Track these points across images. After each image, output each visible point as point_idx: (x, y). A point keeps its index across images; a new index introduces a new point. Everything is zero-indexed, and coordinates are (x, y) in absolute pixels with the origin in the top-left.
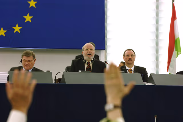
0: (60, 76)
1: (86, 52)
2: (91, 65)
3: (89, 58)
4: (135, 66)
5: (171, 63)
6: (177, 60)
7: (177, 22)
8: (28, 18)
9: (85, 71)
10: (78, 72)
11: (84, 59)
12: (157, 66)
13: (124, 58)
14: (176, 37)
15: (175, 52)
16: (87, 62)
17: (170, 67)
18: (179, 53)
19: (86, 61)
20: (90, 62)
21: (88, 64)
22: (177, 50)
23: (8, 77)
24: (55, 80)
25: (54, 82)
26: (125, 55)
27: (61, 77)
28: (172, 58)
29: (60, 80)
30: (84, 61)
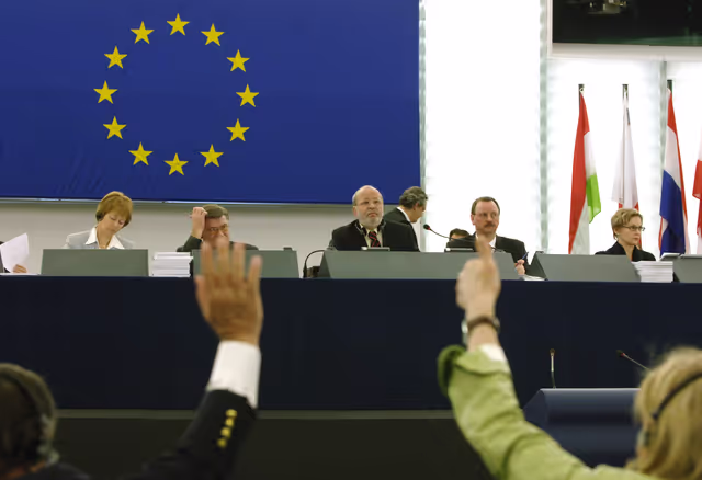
0: (315, 261)
1: (365, 208)
2: (379, 237)
3: (373, 221)
4: (498, 238)
5: (578, 234)
6: (592, 226)
7: (591, 138)
8: (238, 131)
9: (382, 248)
10: (360, 249)
11: (359, 227)
12: (544, 242)
13: (472, 219)
14: (590, 173)
15: (586, 209)
16: (368, 231)
17: (574, 244)
18: (596, 210)
19: (364, 229)
20: (376, 230)
21: (373, 235)
22: (591, 204)
23: (192, 264)
24: (305, 270)
25: (301, 276)
26: (477, 211)
27: (318, 264)
28: (581, 223)
29: (315, 269)
30: (362, 231)
